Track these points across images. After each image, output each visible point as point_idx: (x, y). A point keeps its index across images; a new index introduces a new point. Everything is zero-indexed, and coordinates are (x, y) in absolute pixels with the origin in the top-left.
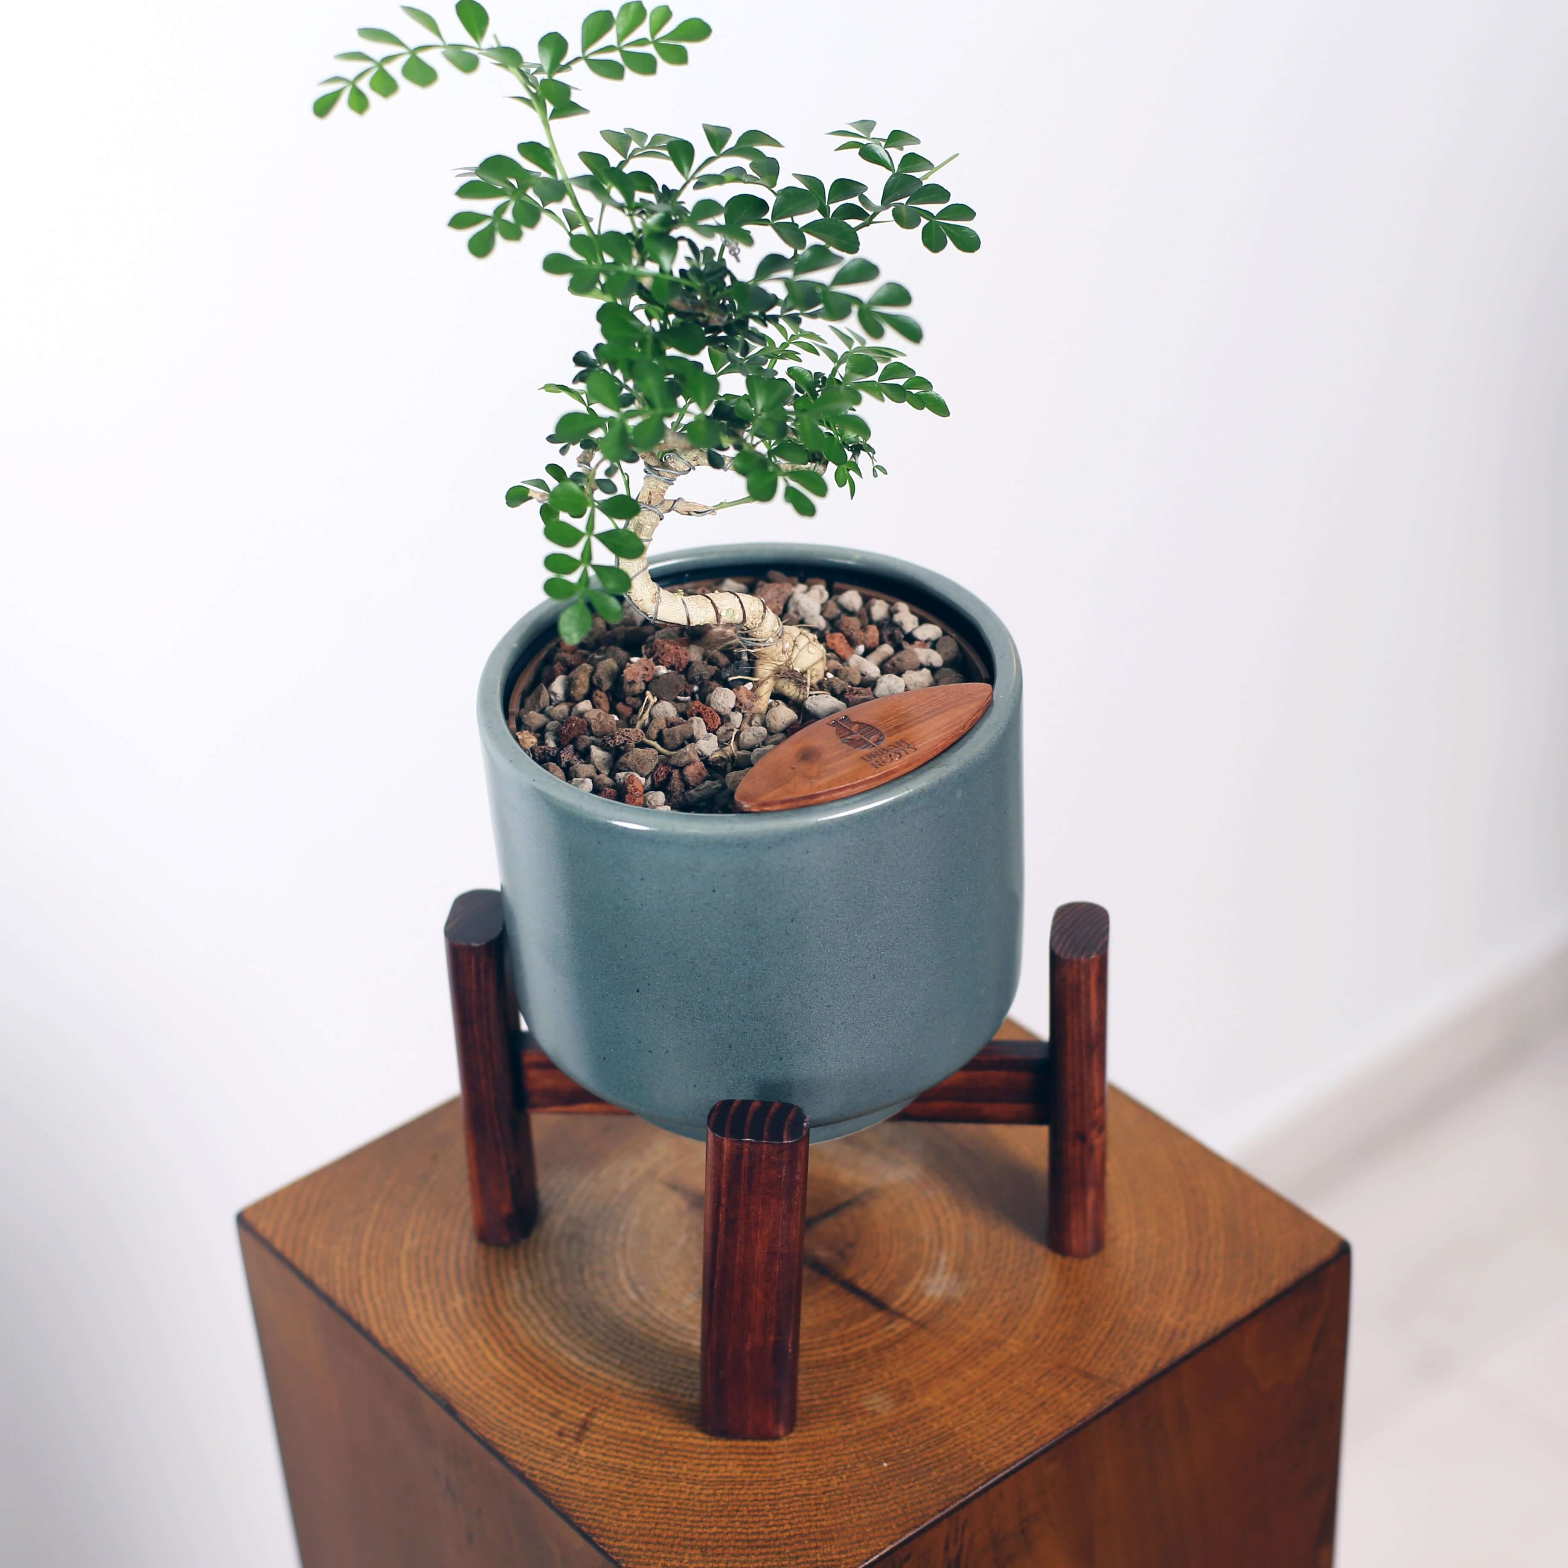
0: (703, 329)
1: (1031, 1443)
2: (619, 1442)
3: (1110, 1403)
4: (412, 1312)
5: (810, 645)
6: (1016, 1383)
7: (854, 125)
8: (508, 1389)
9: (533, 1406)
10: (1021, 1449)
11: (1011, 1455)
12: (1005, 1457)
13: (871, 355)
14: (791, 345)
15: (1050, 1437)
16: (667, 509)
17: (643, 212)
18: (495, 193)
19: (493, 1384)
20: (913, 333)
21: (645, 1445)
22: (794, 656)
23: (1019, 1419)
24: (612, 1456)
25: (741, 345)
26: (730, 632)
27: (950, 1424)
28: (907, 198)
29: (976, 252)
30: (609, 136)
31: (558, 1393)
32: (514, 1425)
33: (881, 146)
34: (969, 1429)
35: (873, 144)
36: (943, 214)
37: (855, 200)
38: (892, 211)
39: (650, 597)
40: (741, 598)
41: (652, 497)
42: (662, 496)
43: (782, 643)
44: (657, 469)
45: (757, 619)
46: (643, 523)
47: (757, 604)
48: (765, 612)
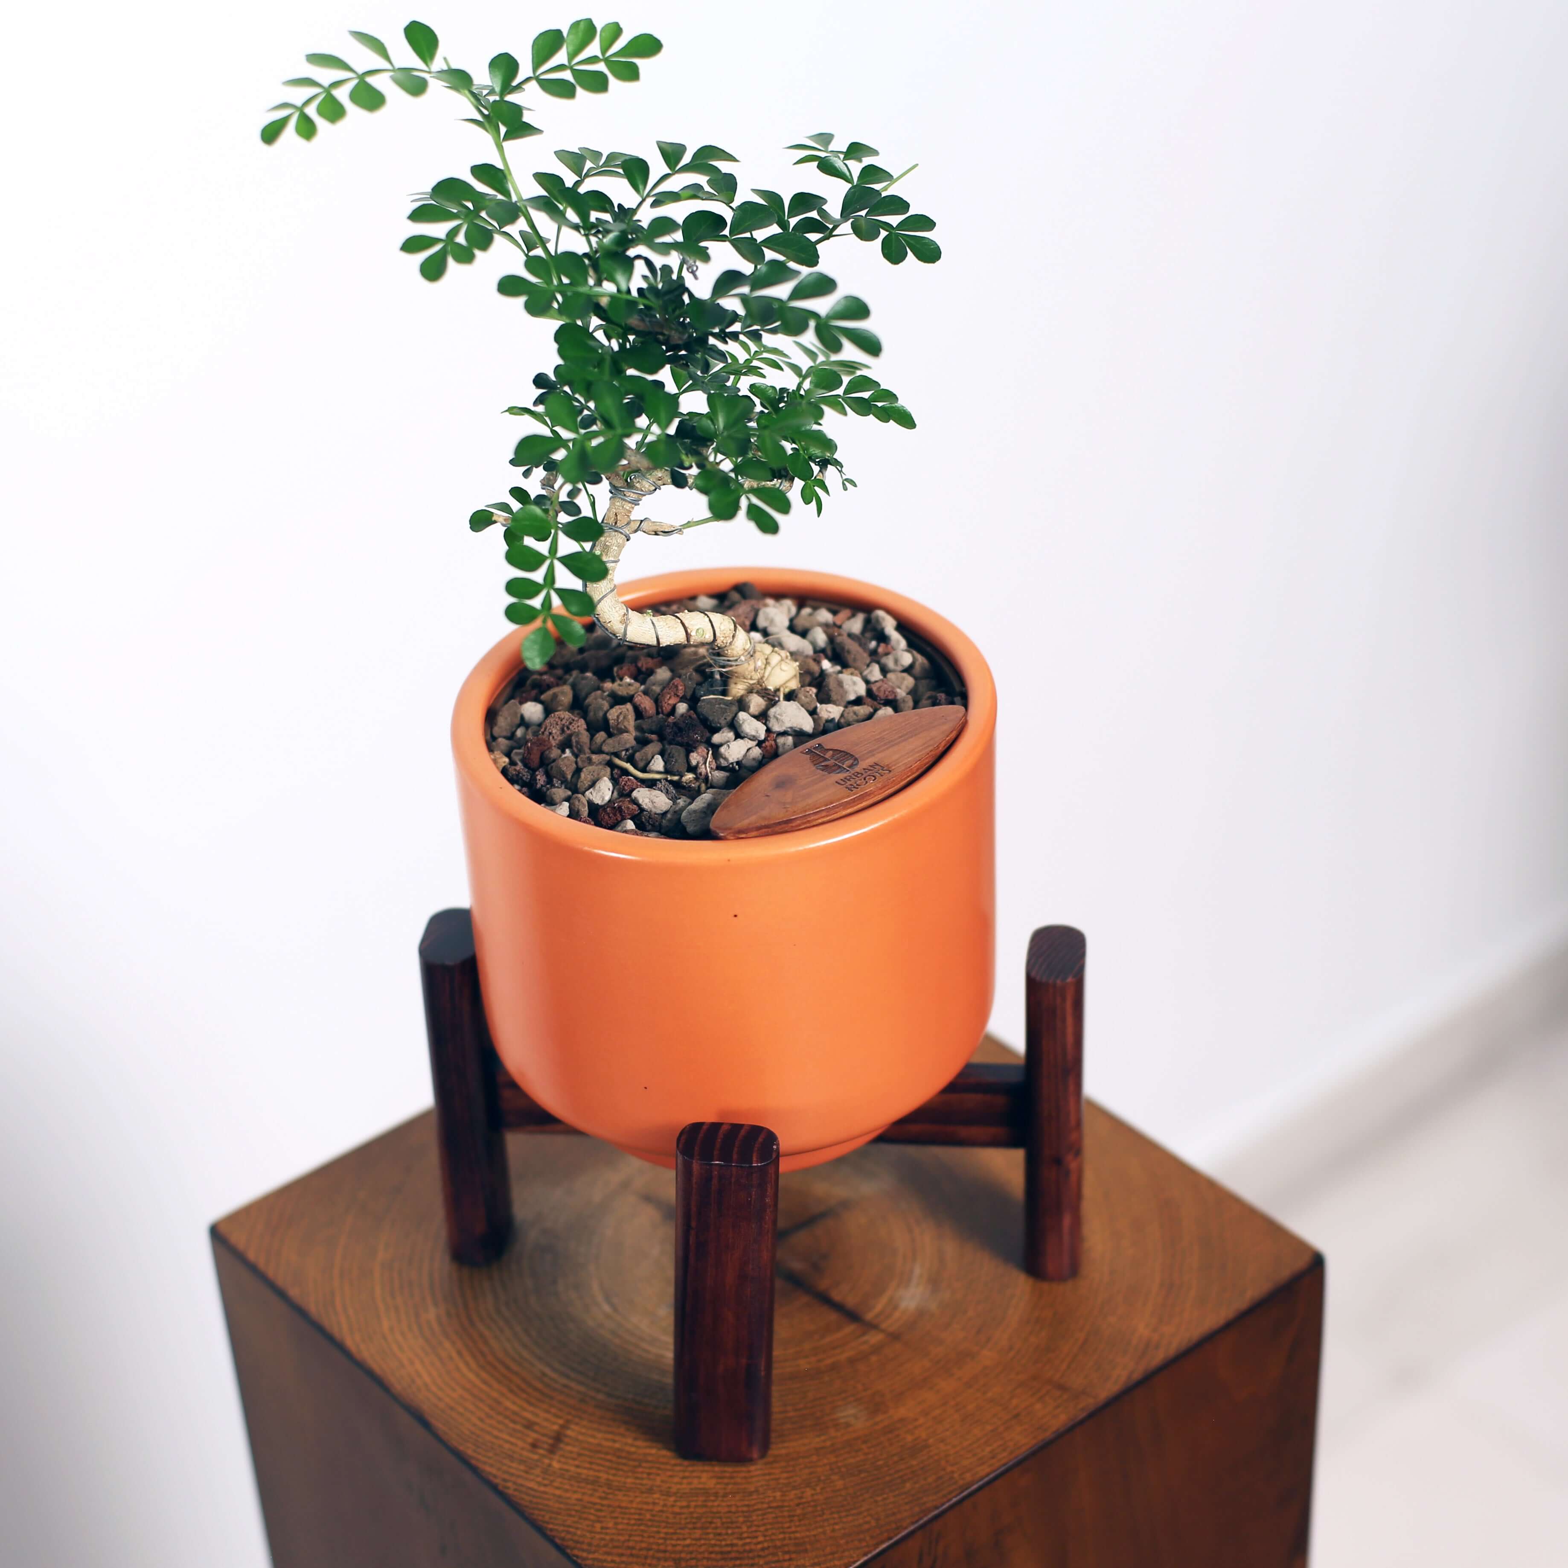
0: (664, 347)
1: (1005, 1454)
2: (592, 1454)
3: (1083, 1415)
4: (386, 1324)
5: (782, 663)
6: (989, 1395)
8: (481, 1400)
9: (507, 1417)
10: (995, 1461)
11: (985, 1467)
12: (981, 1468)
13: (836, 368)
14: (754, 361)
15: (1024, 1449)
16: (633, 529)
17: (598, 232)
18: (447, 216)
19: (467, 1395)
20: (872, 346)
21: (619, 1457)
22: (766, 675)
23: (992, 1431)
24: (585, 1468)
25: (701, 363)
27: (924, 1436)
28: (866, 211)
29: (937, 263)
30: (564, 156)
31: (532, 1404)
32: (488, 1437)
33: (840, 159)
34: (943, 1440)
35: (831, 158)
36: (902, 225)
37: (814, 214)
38: (852, 224)
39: (618, 619)
40: (711, 617)
41: (618, 518)
42: (628, 517)
43: (755, 662)
44: (622, 489)
45: (728, 638)
46: (609, 544)
47: (727, 623)
48: (735, 630)
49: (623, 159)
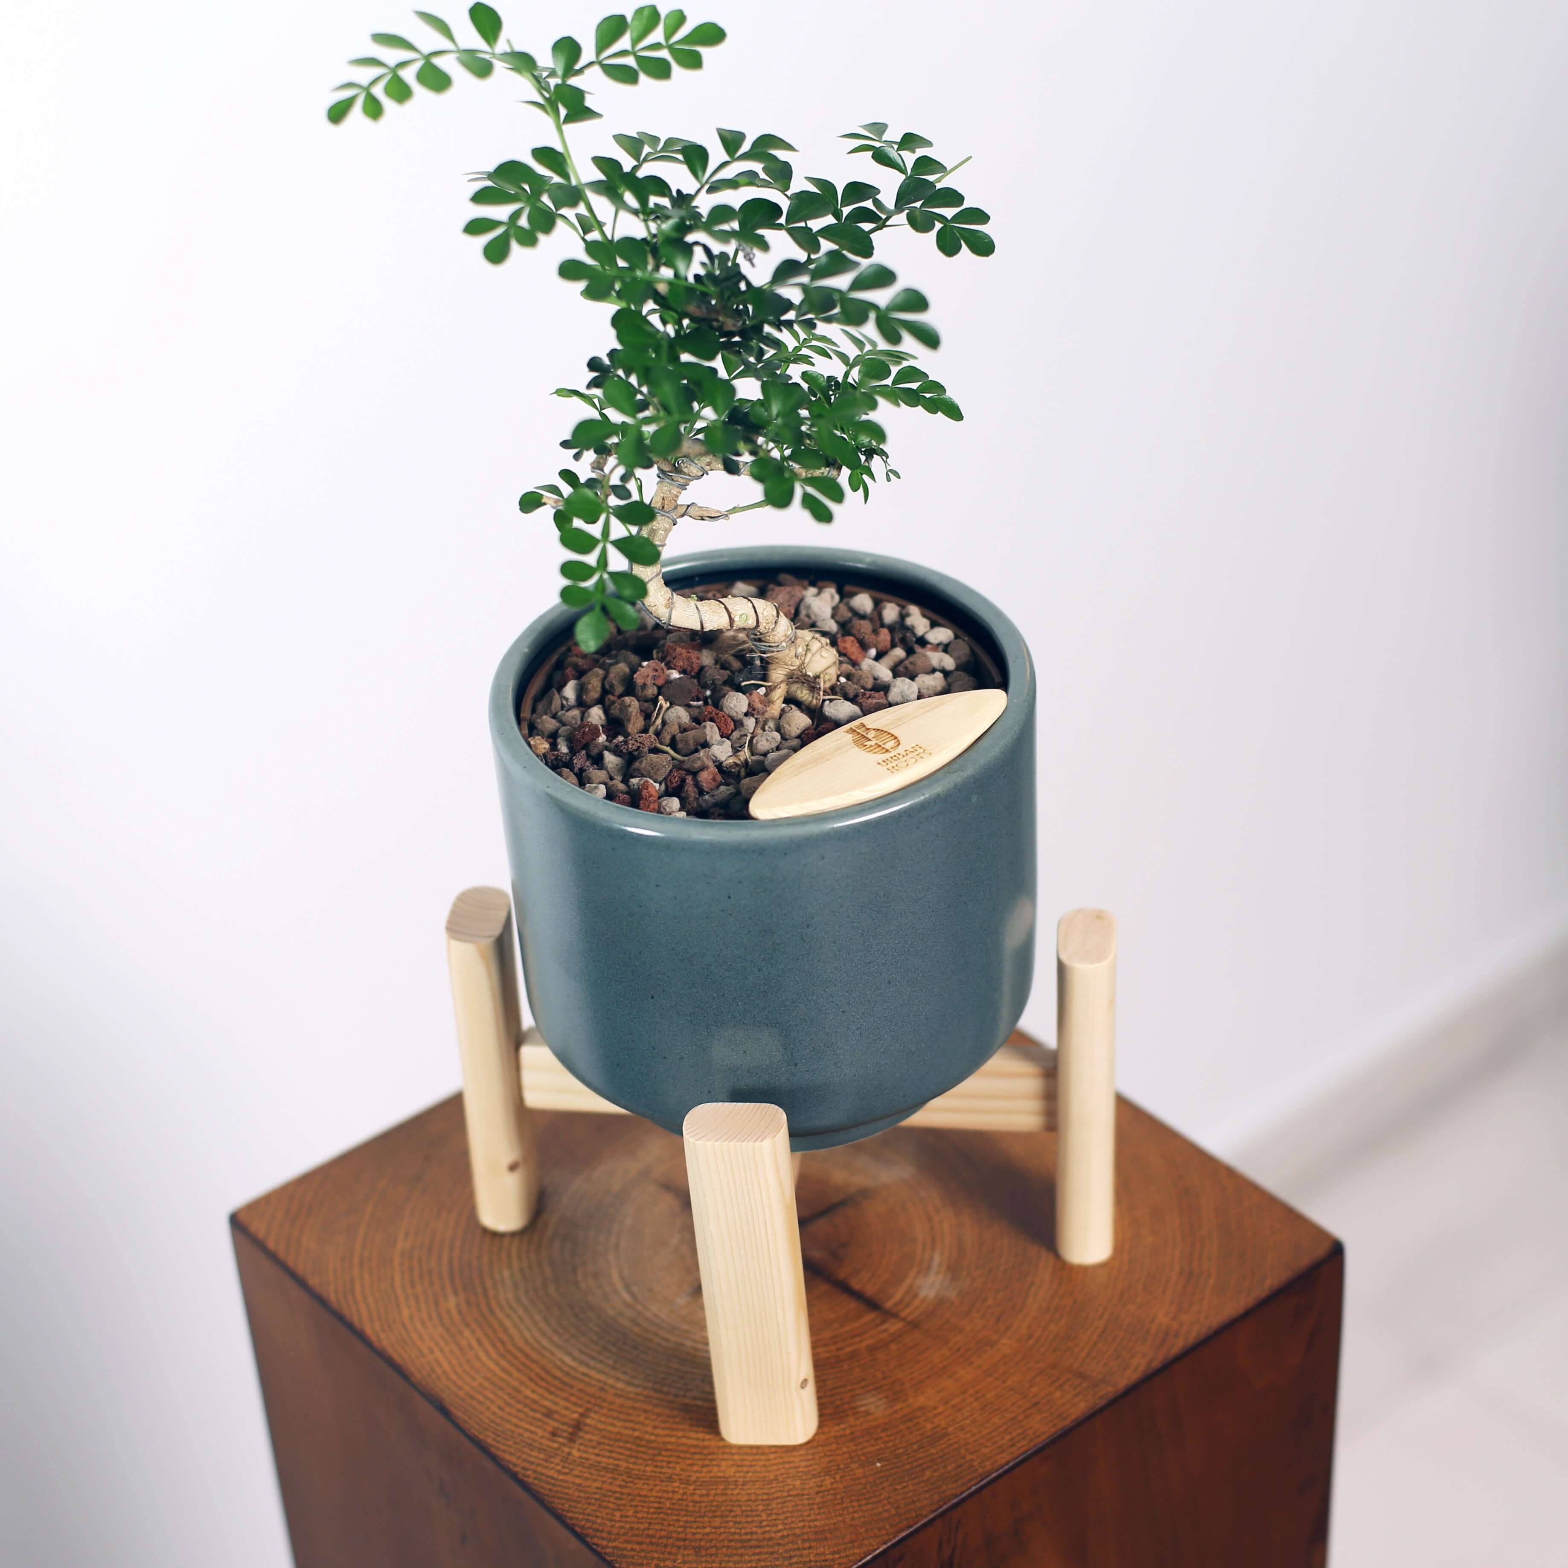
0: (717, 334)
1: (1024, 1442)
2: (612, 1443)
3: (1102, 1403)
4: (406, 1313)
5: (823, 650)
7: (865, 127)
8: (501, 1389)
9: (526, 1406)
10: (1014, 1449)
11: (1004, 1455)
12: (999, 1457)
13: (883, 358)
14: (803, 349)
15: (1043, 1437)
16: (680, 514)
17: (657, 217)
18: (509, 199)
19: (486, 1384)
20: (930, 339)
21: (639, 1445)
22: (807, 661)
23: (1012, 1419)
24: (604, 1457)
25: (756, 350)
26: (742, 636)
27: (943, 1424)
28: (921, 202)
29: (991, 256)
30: (622, 140)
31: (551, 1393)
32: (508, 1426)
33: (894, 149)
34: (962, 1429)
35: (886, 148)
36: (957, 218)
37: (869, 204)
38: (908, 214)
39: (664, 603)
40: (754, 603)
41: (666, 502)
42: (676, 501)
43: (796, 648)
44: (670, 474)
45: (770, 624)
46: (656, 528)
47: (770, 609)
48: (778, 616)
49: (683, 144)
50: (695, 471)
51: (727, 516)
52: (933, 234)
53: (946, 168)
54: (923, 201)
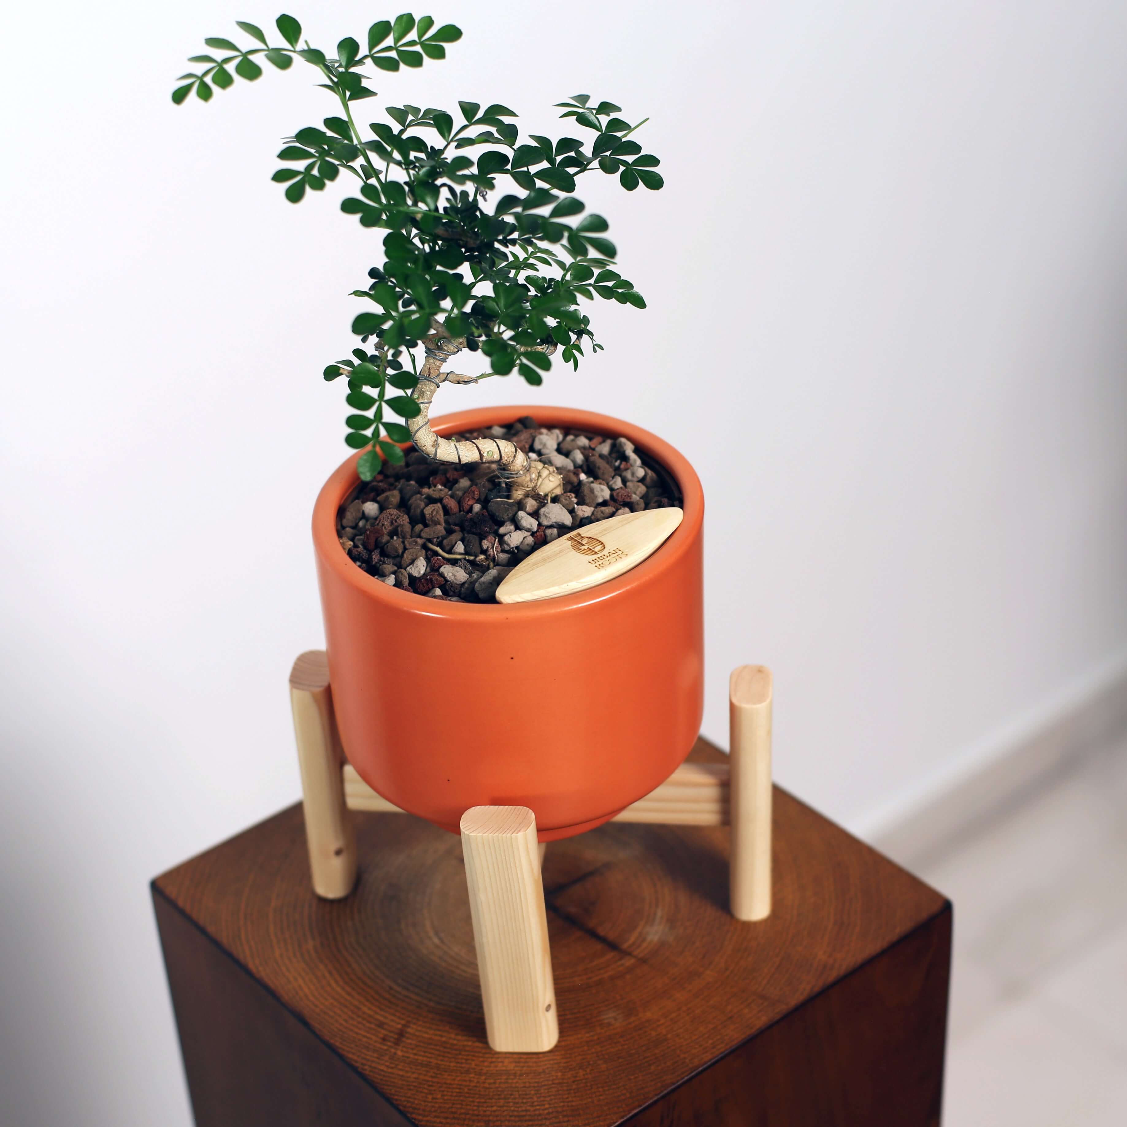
0: (463, 250)
1: (722, 1045)
4: (277, 952)
5: (551, 475)
6: (711, 1003)
7: (573, 98)
8: (346, 1007)
9: (364, 1019)
10: (715, 1050)
12: (704, 1055)
13: (588, 264)
14: (531, 259)
15: (736, 1041)
16: (442, 380)
17: (416, 166)
18: (307, 155)
19: (335, 1003)
20: (609, 250)
21: (445, 1048)
22: (539, 484)
23: (713, 1028)
25: (490, 261)
26: (490, 466)
27: (664, 1032)
28: (610, 152)
29: (660, 190)
30: (392, 111)
31: (381, 1009)
32: (351, 1034)
33: (593, 114)
34: (677, 1036)
35: (587, 113)
36: (635, 162)
37: (573, 154)
38: (599, 161)
39: (431, 444)
40: (498, 443)
41: (431, 372)
42: (439, 370)
43: (530, 475)
44: (434, 351)
45: (510, 458)
46: (424, 390)
47: (510, 447)
48: (516, 452)
49: (435, 114)
50: (452, 348)
51: (476, 380)
52: (618, 174)
53: (631, 127)
54: (611, 151)
